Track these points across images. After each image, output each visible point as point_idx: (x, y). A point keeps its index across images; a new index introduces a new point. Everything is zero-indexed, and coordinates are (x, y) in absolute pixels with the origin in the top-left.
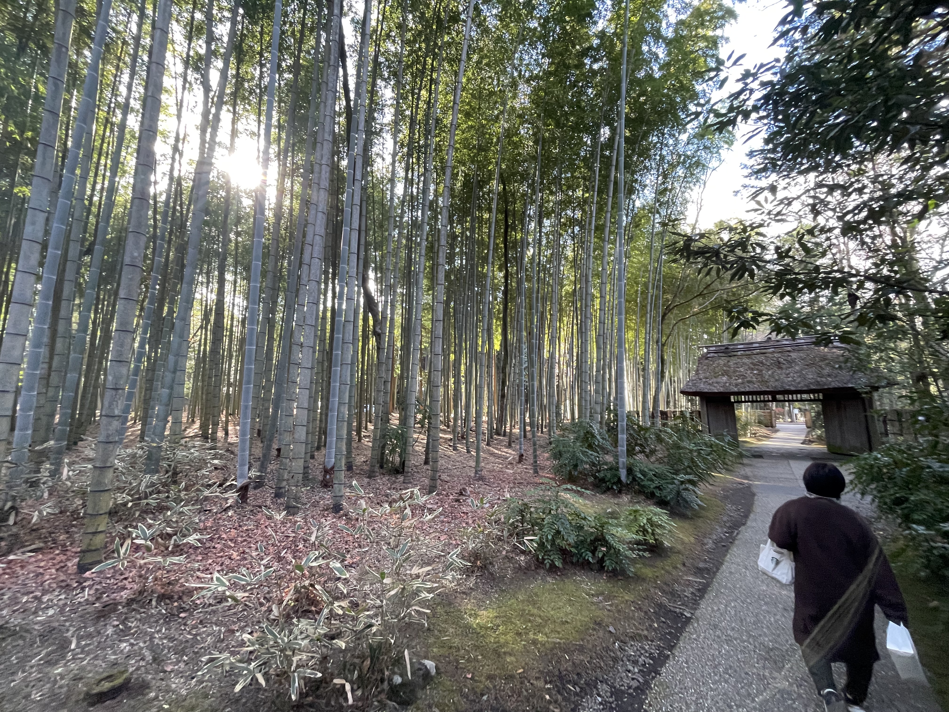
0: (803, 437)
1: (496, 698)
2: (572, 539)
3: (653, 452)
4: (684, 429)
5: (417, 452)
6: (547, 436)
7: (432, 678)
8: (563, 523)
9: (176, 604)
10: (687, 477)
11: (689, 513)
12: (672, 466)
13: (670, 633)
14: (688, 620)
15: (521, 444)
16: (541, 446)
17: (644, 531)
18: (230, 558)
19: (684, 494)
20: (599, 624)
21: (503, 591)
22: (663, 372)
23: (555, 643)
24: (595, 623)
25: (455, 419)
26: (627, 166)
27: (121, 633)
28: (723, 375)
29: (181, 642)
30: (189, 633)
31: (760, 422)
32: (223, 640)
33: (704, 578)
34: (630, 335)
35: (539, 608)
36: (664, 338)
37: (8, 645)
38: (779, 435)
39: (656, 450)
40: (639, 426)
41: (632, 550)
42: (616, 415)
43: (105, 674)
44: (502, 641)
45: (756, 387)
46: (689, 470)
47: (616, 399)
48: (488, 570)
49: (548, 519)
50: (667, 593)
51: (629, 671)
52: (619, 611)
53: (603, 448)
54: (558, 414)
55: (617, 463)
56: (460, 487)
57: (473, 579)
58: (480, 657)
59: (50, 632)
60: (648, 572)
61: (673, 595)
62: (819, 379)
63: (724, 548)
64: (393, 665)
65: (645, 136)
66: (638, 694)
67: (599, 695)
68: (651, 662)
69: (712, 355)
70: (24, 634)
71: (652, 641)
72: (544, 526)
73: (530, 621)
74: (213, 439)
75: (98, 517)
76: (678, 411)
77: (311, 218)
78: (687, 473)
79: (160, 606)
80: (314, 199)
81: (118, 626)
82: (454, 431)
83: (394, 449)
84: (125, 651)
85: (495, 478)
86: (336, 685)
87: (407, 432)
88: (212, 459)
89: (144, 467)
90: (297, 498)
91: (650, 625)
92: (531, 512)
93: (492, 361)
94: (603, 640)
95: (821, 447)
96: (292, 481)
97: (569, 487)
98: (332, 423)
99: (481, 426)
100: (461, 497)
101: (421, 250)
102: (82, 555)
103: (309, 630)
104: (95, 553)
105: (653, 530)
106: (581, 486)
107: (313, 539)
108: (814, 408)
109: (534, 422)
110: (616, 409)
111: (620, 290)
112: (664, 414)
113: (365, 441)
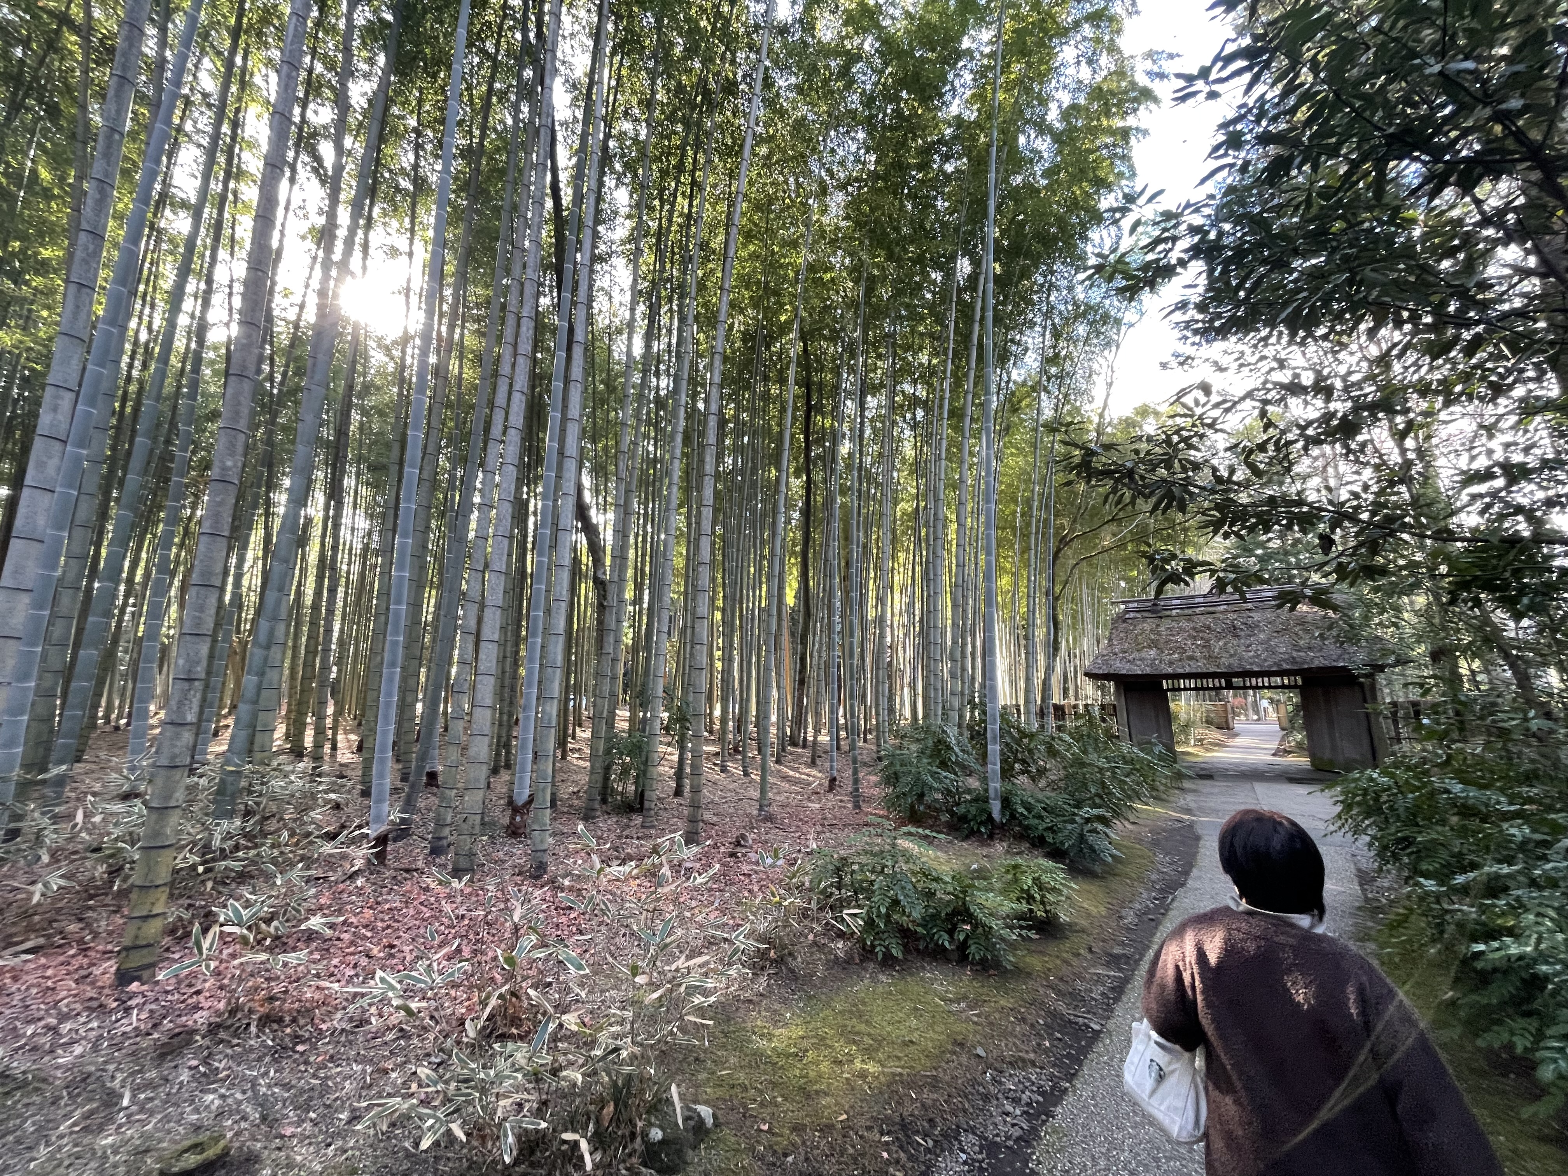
0: (1274, 745)
1: (807, 1159)
2: (917, 913)
3: (1042, 772)
4: (1089, 736)
5: (660, 775)
6: (874, 748)
7: (707, 1132)
8: (903, 888)
9: (288, 1030)
10: (1095, 811)
11: (1098, 869)
12: (1071, 794)
13: (1069, 1056)
14: (1097, 1034)
15: (832, 761)
16: (865, 764)
17: (1030, 899)
18: (367, 956)
19: (1091, 838)
20: (961, 1045)
21: (810, 998)
22: (1056, 642)
23: (894, 1075)
24: (955, 1042)
25: (724, 720)
26: (998, 320)
27: (203, 1079)
28: (1150, 647)
29: (302, 1091)
30: (314, 1076)
31: (1209, 722)
32: (371, 1085)
33: (1120, 970)
34: (1004, 581)
35: (868, 1023)
36: (1058, 589)
37: (15, 1103)
38: (1239, 741)
39: (1046, 769)
40: (1019, 730)
41: (1011, 928)
42: (984, 712)
43: (187, 1143)
44: (812, 1074)
45: (1200, 666)
46: (1097, 800)
47: (983, 686)
48: (786, 964)
49: (879, 881)
50: (1064, 995)
51: (1007, 1114)
52: (991, 1024)
53: (963, 767)
54: (891, 710)
55: (986, 790)
56: (735, 833)
57: (763, 980)
58: (779, 1099)
59: (84, 1080)
60: (1035, 962)
61: (1075, 998)
62: (1295, 654)
63: (1153, 924)
64: (648, 1112)
65: (1025, 274)
66: (1020, 1148)
67: (963, 1151)
68: (1041, 1099)
69: (1132, 615)
70: (43, 1086)
71: (1042, 1068)
72: (873, 892)
73: (854, 1042)
74: (317, 758)
75: (152, 890)
76: (1081, 704)
77: (501, 399)
78: (1095, 806)
79: (264, 1033)
80: (506, 369)
81: (197, 1067)
82: (722, 740)
83: (625, 771)
84: (213, 1107)
85: (791, 817)
86: (565, 1142)
87: (648, 743)
88: (326, 792)
89: (212, 807)
90: (472, 855)
91: (1039, 1045)
92: (853, 872)
93: (785, 624)
94: (968, 1069)
95: (1302, 761)
96: (465, 826)
97: (913, 830)
98: (526, 730)
99: (767, 731)
100: (738, 849)
101: (674, 448)
102: (124, 954)
103: (521, 1057)
104: (145, 951)
105: (1043, 896)
106: (931, 827)
107: (516, 919)
108: (1290, 698)
109: (853, 723)
110: (983, 704)
111: (988, 510)
112: (1059, 709)
113: (573, 757)
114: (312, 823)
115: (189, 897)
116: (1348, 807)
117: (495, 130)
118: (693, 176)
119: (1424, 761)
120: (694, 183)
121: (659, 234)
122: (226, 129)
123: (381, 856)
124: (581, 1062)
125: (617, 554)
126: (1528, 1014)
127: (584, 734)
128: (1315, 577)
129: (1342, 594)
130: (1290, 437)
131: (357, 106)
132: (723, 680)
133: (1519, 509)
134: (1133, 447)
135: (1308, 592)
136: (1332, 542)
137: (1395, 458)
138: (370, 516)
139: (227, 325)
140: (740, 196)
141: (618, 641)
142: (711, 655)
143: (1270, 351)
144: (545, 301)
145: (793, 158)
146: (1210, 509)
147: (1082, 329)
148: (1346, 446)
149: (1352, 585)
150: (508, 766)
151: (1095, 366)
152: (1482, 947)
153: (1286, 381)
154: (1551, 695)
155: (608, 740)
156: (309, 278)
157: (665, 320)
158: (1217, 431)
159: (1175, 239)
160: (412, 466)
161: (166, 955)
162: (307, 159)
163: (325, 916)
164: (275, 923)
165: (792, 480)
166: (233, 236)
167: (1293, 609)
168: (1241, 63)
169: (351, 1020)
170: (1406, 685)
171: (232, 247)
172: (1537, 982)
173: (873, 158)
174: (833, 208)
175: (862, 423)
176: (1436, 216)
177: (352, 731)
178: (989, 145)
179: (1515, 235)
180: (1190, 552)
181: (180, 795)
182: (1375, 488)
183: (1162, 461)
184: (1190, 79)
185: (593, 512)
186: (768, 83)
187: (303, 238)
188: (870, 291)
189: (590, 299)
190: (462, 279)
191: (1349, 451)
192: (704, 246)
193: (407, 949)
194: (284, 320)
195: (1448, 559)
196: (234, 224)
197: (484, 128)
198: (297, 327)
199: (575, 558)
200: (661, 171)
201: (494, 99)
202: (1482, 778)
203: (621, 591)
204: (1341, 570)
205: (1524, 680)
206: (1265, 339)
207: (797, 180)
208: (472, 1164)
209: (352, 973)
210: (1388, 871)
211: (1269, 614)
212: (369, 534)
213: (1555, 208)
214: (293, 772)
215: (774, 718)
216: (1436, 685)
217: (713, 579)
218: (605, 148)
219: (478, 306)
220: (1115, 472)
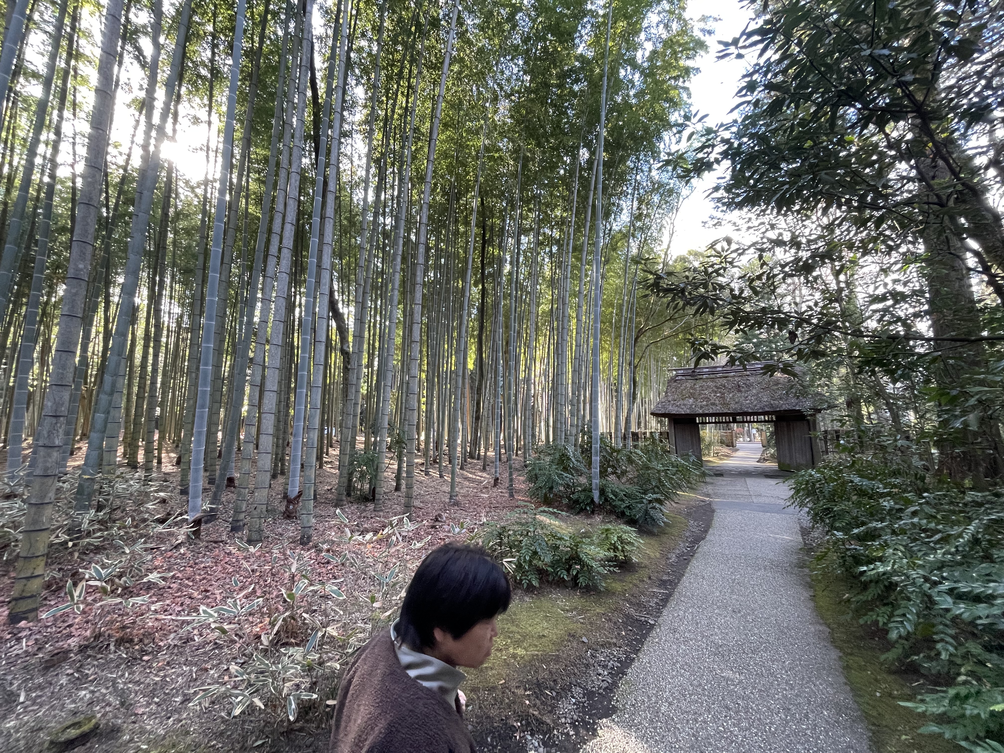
0: (759, 456)
1: (480, 708)
2: (548, 559)
3: (624, 473)
4: (652, 451)
5: (386, 478)
6: (522, 459)
8: (540, 544)
9: (137, 647)
10: (655, 496)
11: (655, 530)
12: (641, 486)
13: (636, 640)
14: (652, 626)
15: (496, 468)
16: (517, 470)
17: (615, 549)
18: (190, 598)
19: (652, 512)
20: (573, 636)
22: (634, 394)
23: (533, 655)
24: (569, 635)
25: (427, 442)
26: (605, 188)
27: (78, 682)
28: (689, 397)
29: (148, 686)
30: (156, 675)
31: (722, 442)
32: (196, 680)
33: (666, 589)
34: (604, 356)
35: (517, 626)
36: (637, 361)
38: (738, 454)
39: (626, 471)
40: (611, 447)
41: (604, 566)
42: (591, 437)
43: (68, 723)
45: (718, 409)
46: (656, 490)
47: (590, 421)
49: (525, 541)
50: (634, 605)
51: (600, 675)
52: (591, 623)
53: (577, 470)
54: (533, 436)
55: (591, 484)
56: (435, 513)
60: (617, 586)
61: (639, 606)
62: (772, 402)
63: (686, 561)
65: (623, 160)
66: (607, 693)
67: (573, 697)
68: (619, 665)
69: (680, 378)
71: (620, 647)
72: (522, 547)
73: (509, 637)
74: (148, 469)
75: (35, 559)
76: (648, 431)
77: (277, 227)
78: (655, 493)
79: (120, 650)
80: (279, 207)
81: (72, 674)
82: (425, 454)
83: (363, 476)
84: (86, 699)
85: (470, 503)
86: (328, 706)
87: (378, 457)
88: (156, 491)
89: (74, 503)
90: (260, 531)
91: (619, 634)
92: (509, 535)
93: (467, 381)
94: (577, 650)
95: (773, 465)
96: (255, 512)
97: (546, 509)
98: (296, 449)
99: (455, 449)
100: (437, 523)
101: (395, 265)
102: (13, 603)
103: (299, 657)
104: (29, 601)
105: (623, 547)
106: (557, 508)
107: (293, 570)
108: (768, 428)
109: (509, 444)
110: (590, 432)
111: (596, 312)
112: (635, 435)
113: (327, 467)
114: (147, 512)
115: (59, 564)
116: (797, 492)
117: (270, 38)
118: (409, 82)
119: (840, 464)
120: (409, 87)
121: (386, 120)
122: (67, 21)
123: (197, 533)
124: (337, 657)
125: (357, 334)
126: (885, 605)
127: (335, 452)
128: (786, 357)
129: (800, 367)
130: (776, 271)
131: (167, 13)
132: (426, 417)
133: (899, 319)
134: (684, 275)
135: (781, 366)
136: (796, 336)
137: (833, 286)
138: (183, 305)
139: (72, 166)
140: (441, 98)
141: (357, 391)
142: (419, 401)
143: (766, 219)
144: (306, 161)
145: (476, 74)
146: (728, 314)
147: (656, 199)
148: (806, 278)
149: (805, 362)
150: (283, 473)
151: (664, 222)
152: (865, 568)
153: (775, 237)
154: (909, 426)
155: (351, 456)
156: (134, 136)
157: (390, 179)
158: (734, 267)
159: (713, 146)
160: (214, 271)
161: (44, 602)
162: (131, 49)
163: (159, 572)
164: (124, 579)
165: (473, 288)
166: (74, 101)
167: (771, 375)
168: (756, 38)
169: (181, 639)
170: (832, 421)
171: (74, 109)
172: (892, 586)
173: (529, 78)
174: (502, 110)
175: (518, 253)
176: (865, 140)
177: (172, 451)
178: (601, 76)
179: (906, 156)
180: (716, 340)
181: (52, 495)
182: (821, 304)
183: (702, 284)
184: (726, 44)
185: (340, 305)
186: (460, 22)
187: (129, 106)
188: (525, 167)
189: (339, 161)
190: (247, 143)
191: (808, 282)
192: (416, 130)
193: (217, 592)
194: (115, 164)
195: (859, 347)
196: (75, 92)
197: (262, 37)
198: (125, 170)
199: (328, 336)
200: (387, 76)
201: (269, 17)
202: (871, 474)
203: (360, 358)
204: (800, 354)
205: (896, 418)
206: (764, 211)
207: (478, 89)
208: (267, 723)
209: (180, 609)
210: (818, 528)
211: (759, 378)
212: (181, 316)
213: (927, 142)
214: (132, 479)
215: (459, 441)
216: (849, 421)
217: (421, 352)
218: (349, 58)
219: (258, 162)
220: (674, 289)
